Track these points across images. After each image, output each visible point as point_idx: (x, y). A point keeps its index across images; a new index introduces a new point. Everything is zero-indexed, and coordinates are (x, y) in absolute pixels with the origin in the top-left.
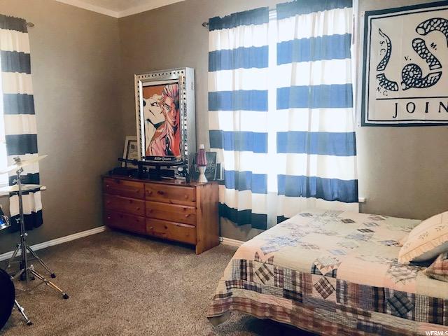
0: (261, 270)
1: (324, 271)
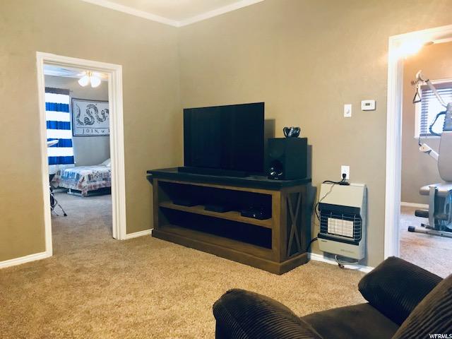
0: (95, 176)
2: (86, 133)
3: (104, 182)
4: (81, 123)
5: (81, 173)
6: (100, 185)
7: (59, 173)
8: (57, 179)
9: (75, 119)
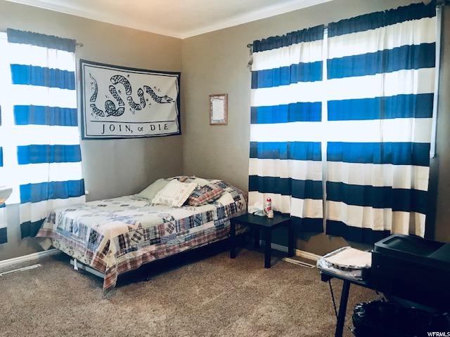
0: (135, 235)
1: (169, 219)
2: (108, 133)
3: (153, 248)
4: (99, 112)
5: (101, 231)
6: (144, 257)
7: (52, 217)
8: (49, 232)
9: (88, 103)
